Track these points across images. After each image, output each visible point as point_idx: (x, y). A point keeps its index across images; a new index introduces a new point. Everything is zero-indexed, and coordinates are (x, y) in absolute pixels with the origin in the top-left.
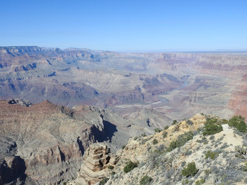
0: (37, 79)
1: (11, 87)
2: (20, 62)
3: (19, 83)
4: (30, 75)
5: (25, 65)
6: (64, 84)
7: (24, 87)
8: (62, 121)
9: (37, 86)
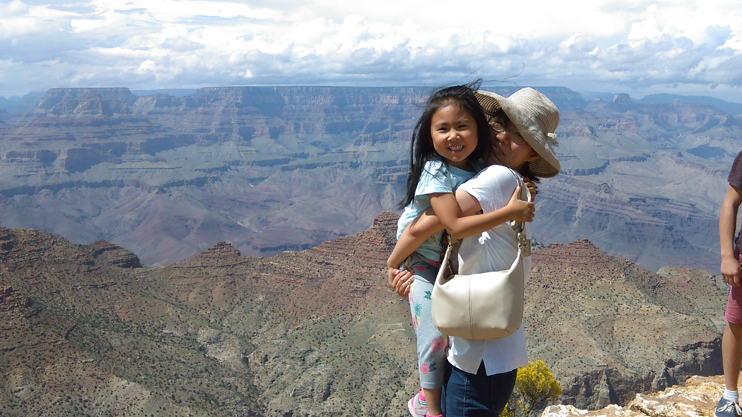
6: (632, 199)
8: (625, 305)
9: (554, 198)
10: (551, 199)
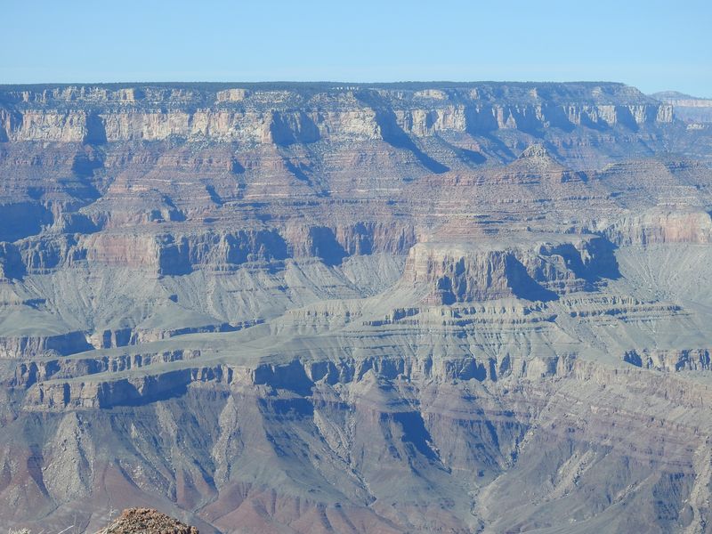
0: (619, 385)
1: (397, 431)
2: (488, 225)
3: (467, 405)
4: (560, 336)
5: (523, 248)
7: (507, 449)
9: (618, 445)
10: (608, 449)
